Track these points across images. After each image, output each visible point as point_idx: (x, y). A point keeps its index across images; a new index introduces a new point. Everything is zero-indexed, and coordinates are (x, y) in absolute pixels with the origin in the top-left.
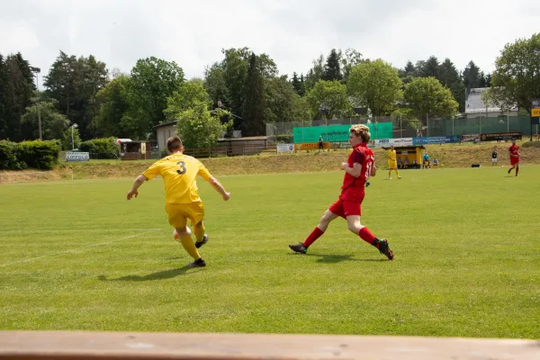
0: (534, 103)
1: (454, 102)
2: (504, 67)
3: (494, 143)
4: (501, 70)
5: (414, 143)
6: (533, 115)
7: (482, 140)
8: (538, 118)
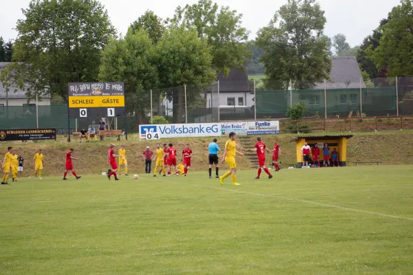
0: (72, 88)
4: (24, 39)
6: (71, 105)
8: (78, 109)
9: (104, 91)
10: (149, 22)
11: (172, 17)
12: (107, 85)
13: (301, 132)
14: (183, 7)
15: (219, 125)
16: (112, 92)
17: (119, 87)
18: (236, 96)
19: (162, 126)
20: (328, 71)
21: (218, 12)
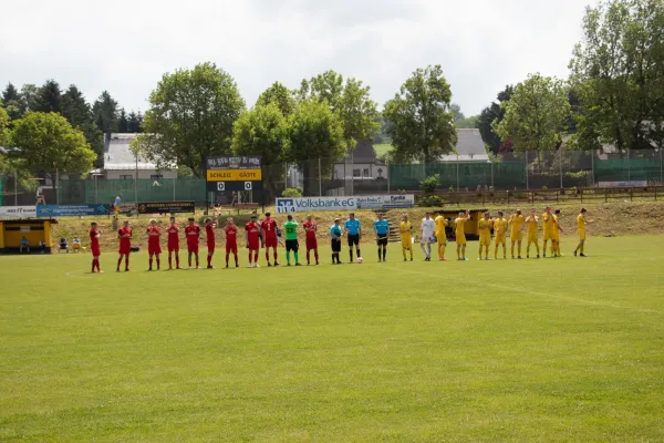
0: (210, 162)
1: (92, 152)
2: (162, 105)
3: (156, 217)
4: (156, 110)
5: (39, 213)
6: (209, 179)
7: (140, 212)
8: (216, 182)
9: (241, 164)
10: (277, 94)
11: (299, 89)
12: (244, 158)
13: (435, 205)
14: (308, 79)
15: (355, 199)
16: (249, 165)
17: (256, 161)
18: (362, 167)
19: (299, 199)
20: (455, 143)
21: (344, 84)
